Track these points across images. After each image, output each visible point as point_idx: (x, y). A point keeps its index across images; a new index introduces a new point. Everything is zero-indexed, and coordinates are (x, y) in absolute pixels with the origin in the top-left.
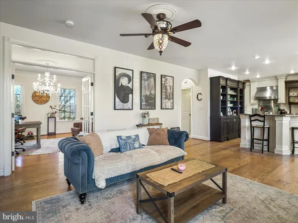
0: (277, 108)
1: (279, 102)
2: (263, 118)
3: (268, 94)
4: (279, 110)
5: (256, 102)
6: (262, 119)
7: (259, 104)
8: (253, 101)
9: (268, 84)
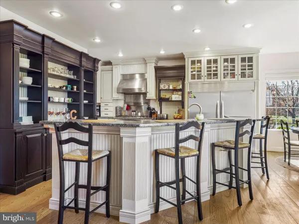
0: (147, 107)
1: (149, 96)
2: (87, 135)
3: (136, 85)
4: (149, 108)
5: (121, 97)
6: (84, 137)
7: (125, 101)
8: (116, 96)
9: (135, 69)
